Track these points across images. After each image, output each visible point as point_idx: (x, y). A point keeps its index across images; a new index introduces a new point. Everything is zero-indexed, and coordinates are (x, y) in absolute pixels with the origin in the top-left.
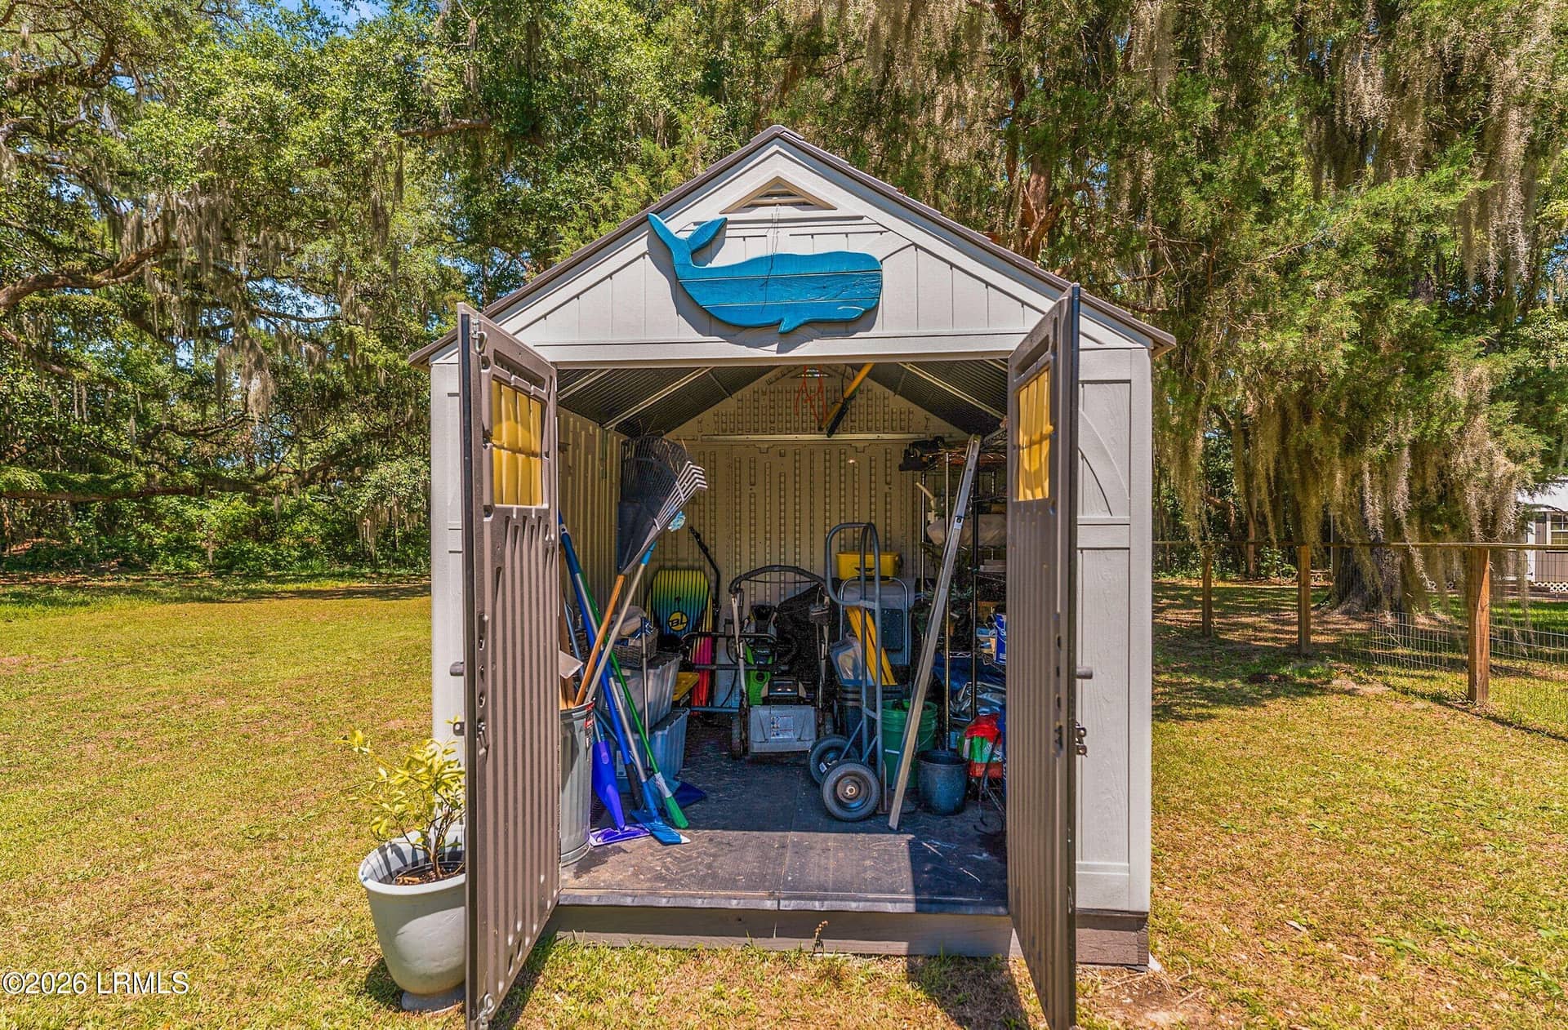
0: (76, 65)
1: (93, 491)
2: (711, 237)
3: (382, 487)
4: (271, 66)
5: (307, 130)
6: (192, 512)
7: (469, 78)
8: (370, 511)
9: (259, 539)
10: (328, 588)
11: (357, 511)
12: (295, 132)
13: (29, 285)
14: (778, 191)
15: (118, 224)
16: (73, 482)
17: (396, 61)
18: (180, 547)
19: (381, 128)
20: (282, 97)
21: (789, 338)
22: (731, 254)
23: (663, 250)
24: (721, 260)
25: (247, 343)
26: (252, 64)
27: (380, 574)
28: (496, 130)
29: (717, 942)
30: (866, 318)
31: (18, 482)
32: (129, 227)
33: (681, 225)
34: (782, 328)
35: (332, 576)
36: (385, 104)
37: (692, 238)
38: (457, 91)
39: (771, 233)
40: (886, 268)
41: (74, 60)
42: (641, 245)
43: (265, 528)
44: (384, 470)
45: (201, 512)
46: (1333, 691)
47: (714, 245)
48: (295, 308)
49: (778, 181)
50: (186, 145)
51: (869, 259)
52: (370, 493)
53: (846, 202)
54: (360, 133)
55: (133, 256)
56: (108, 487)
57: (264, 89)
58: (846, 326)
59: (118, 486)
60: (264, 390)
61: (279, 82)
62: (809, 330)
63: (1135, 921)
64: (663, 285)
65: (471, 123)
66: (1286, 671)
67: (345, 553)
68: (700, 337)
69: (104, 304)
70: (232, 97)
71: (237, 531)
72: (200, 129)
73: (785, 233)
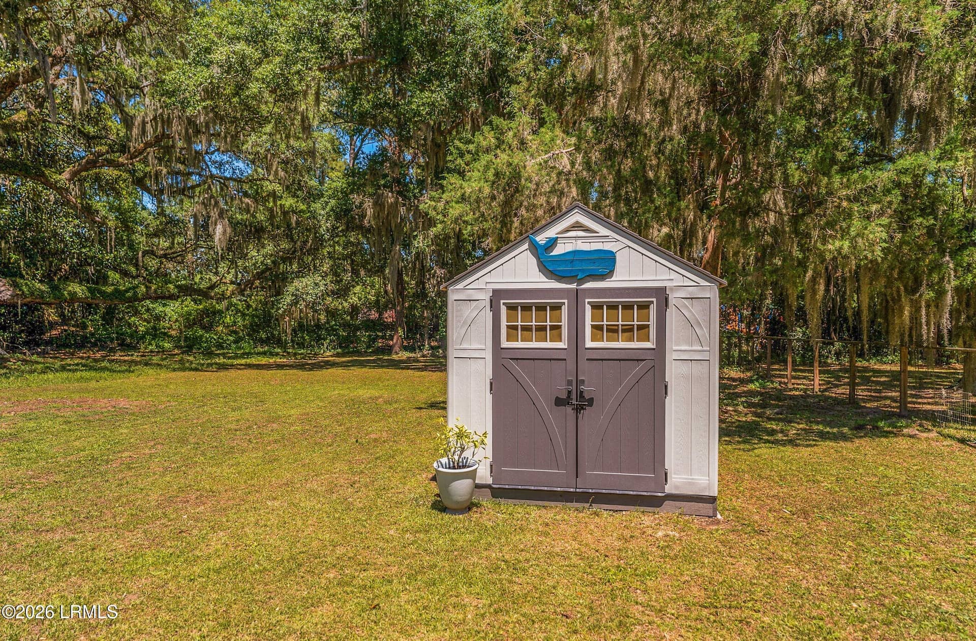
0: (110, 22)
1: (116, 298)
2: (553, 243)
3: (296, 295)
4: (243, 31)
5: (265, 70)
6: (159, 308)
7: (363, 30)
8: (288, 312)
9: (204, 328)
10: (263, 362)
11: (280, 312)
12: (258, 73)
13: (82, 166)
14: (577, 226)
15: (130, 122)
16: (104, 292)
17: (319, 24)
18: (156, 333)
19: (310, 69)
20: (249, 50)
21: (581, 281)
22: (559, 250)
23: (535, 249)
24: (556, 252)
25: (213, 202)
26: (232, 30)
27: (288, 353)
28: (380, 63)
29: (553, 504)
30: (610, 273)
31: (75, 292)
32: (136, 124)
33: (541, 239)
34: (579, 277)
35: (259, 354)
36: (313, 53)
37: (545, 244)
38: (357, 43)
39: (574, 241)
40: (617, 255)
41: (109, 19)
42: (526, 246)
43: (207, 319)
44: (298, 284)
45: (164, 309)
46: (903, 435)
47: (554, 246)
48: (231, 170)
49: (577, 222)
50: (194, 85)
51: (611, 252)
52: (289, 299)
53: (603, 231)
54: (298, 72)
55: (142, 145)
56: (124, 295)
57: (240, 46)
58: (602, 277)
59: (129, 294)
60: (225, 232)
61: (248, 42)
62: (588, 278)
63: (712, 500)
64: (534, 261)
65: (364, 58)
66: (881, 424)
67: (261, 338)
68: (547, 280)
69: (121, 175)
70: (220, 54)
71: (190, 322)
72: (202, 75)
73: (579, 242)
